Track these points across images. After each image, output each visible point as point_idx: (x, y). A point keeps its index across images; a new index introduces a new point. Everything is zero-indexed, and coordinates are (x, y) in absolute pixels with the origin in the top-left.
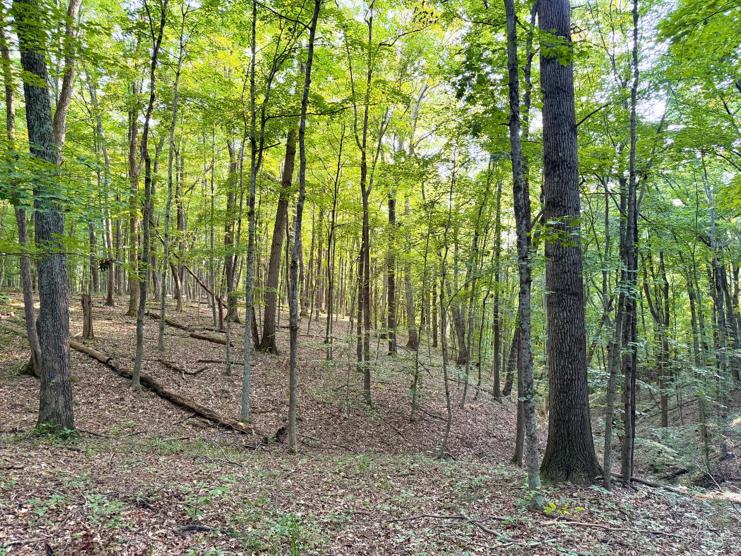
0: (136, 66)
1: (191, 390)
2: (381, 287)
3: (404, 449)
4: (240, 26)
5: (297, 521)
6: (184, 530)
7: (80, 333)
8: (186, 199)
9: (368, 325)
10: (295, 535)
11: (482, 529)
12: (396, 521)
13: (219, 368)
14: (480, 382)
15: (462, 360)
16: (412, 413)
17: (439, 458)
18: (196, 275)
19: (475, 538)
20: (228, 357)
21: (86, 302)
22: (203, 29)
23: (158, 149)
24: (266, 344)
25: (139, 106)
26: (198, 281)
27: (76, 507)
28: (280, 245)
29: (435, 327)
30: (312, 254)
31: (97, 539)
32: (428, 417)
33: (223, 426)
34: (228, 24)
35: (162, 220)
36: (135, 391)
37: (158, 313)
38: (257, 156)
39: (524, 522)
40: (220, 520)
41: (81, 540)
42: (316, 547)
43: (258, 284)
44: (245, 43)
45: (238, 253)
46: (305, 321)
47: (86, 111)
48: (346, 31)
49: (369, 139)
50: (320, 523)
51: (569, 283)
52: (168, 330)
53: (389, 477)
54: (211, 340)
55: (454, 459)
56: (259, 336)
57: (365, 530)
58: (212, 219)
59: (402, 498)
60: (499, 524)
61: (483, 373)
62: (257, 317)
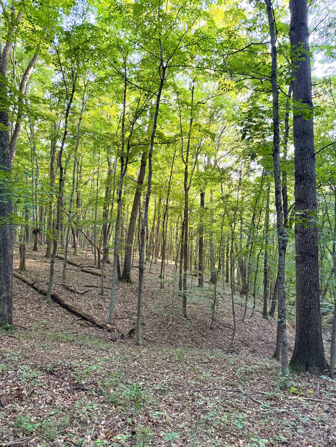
0: (57, 114)
1: (80, 303)
2: (194, 244)
3: (206, 346)
4: (117, 92)
5: (140, 388)
6: (74, 390)
7: (18, 267)
8: (82, 190)
9: (186, 268)
10: (139, 396)
11: (251, 399)
12: (199, 391)
13: (97, 291)
14: (254, 306)
15: (244, 292)
16: (212, 324)
17: (228, 352)
18: (86, 234)
19: (247, 404)
20: (102, 284)
21: (22, 249)
22: (96, 94)
23: (67, 161)
24: (125, 277)
25: (58, 136)
26: (87, 238)
27: (13, 372)
28: (135, 218)
29: (227, 270)
30: (154, 224)
31: (24, 392)
32: (222, 327)
33: (98, 326)
34: (110, 90)
35: (68, 201)
36: (47, 303)
37: (63, 256)
38: (124, 166)
39: (277, 396)
40: (95, 384)
41: (15, 392)
42: (150, 404)
43: (121, 241)
44: (120, 101)
45: (110, 223)
46: (148, 264)
47: (27, 138)
48: (178, 95)
49: (190, 157)
50: (153, 390)
51: (310, 249)
52: (68, 266)
53: (196, 363)
54: (93, 273)
55: (237, 354)
56: (121, 272)
57: (180, 395)
58: (97, 203)
59: (204, 376)
60: (262, 397)
61: (257, 300)
62: (120, 260)
